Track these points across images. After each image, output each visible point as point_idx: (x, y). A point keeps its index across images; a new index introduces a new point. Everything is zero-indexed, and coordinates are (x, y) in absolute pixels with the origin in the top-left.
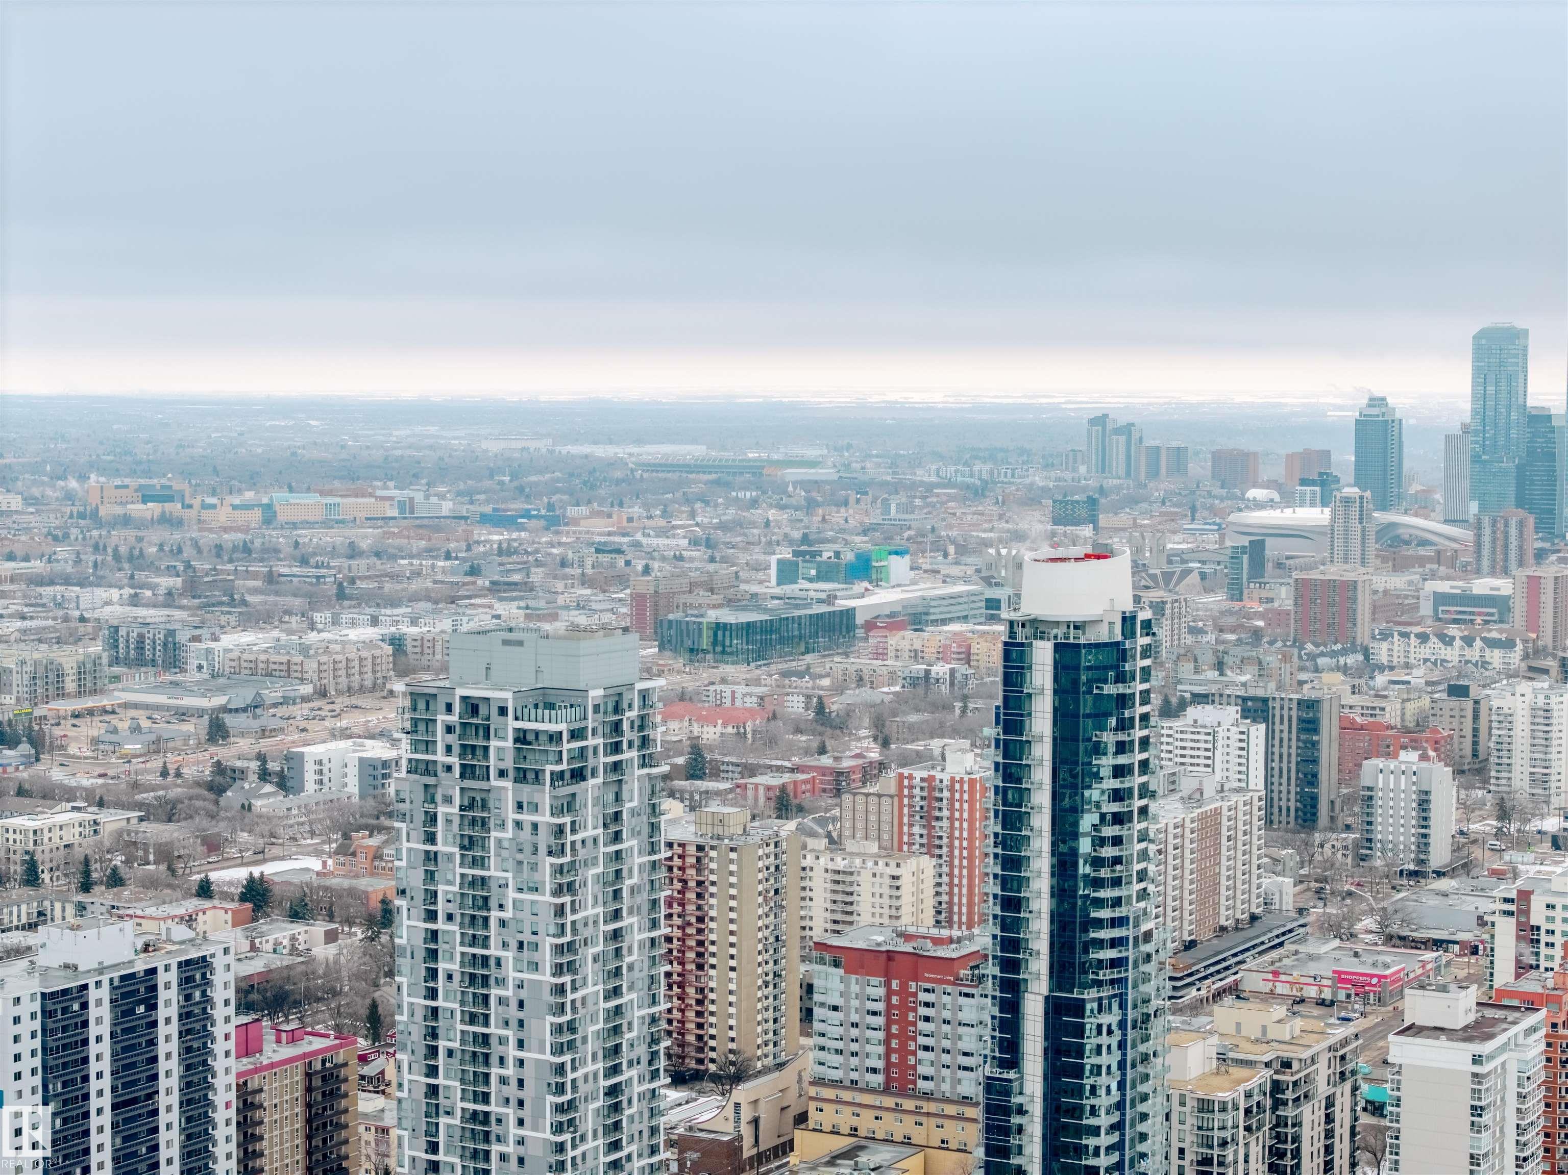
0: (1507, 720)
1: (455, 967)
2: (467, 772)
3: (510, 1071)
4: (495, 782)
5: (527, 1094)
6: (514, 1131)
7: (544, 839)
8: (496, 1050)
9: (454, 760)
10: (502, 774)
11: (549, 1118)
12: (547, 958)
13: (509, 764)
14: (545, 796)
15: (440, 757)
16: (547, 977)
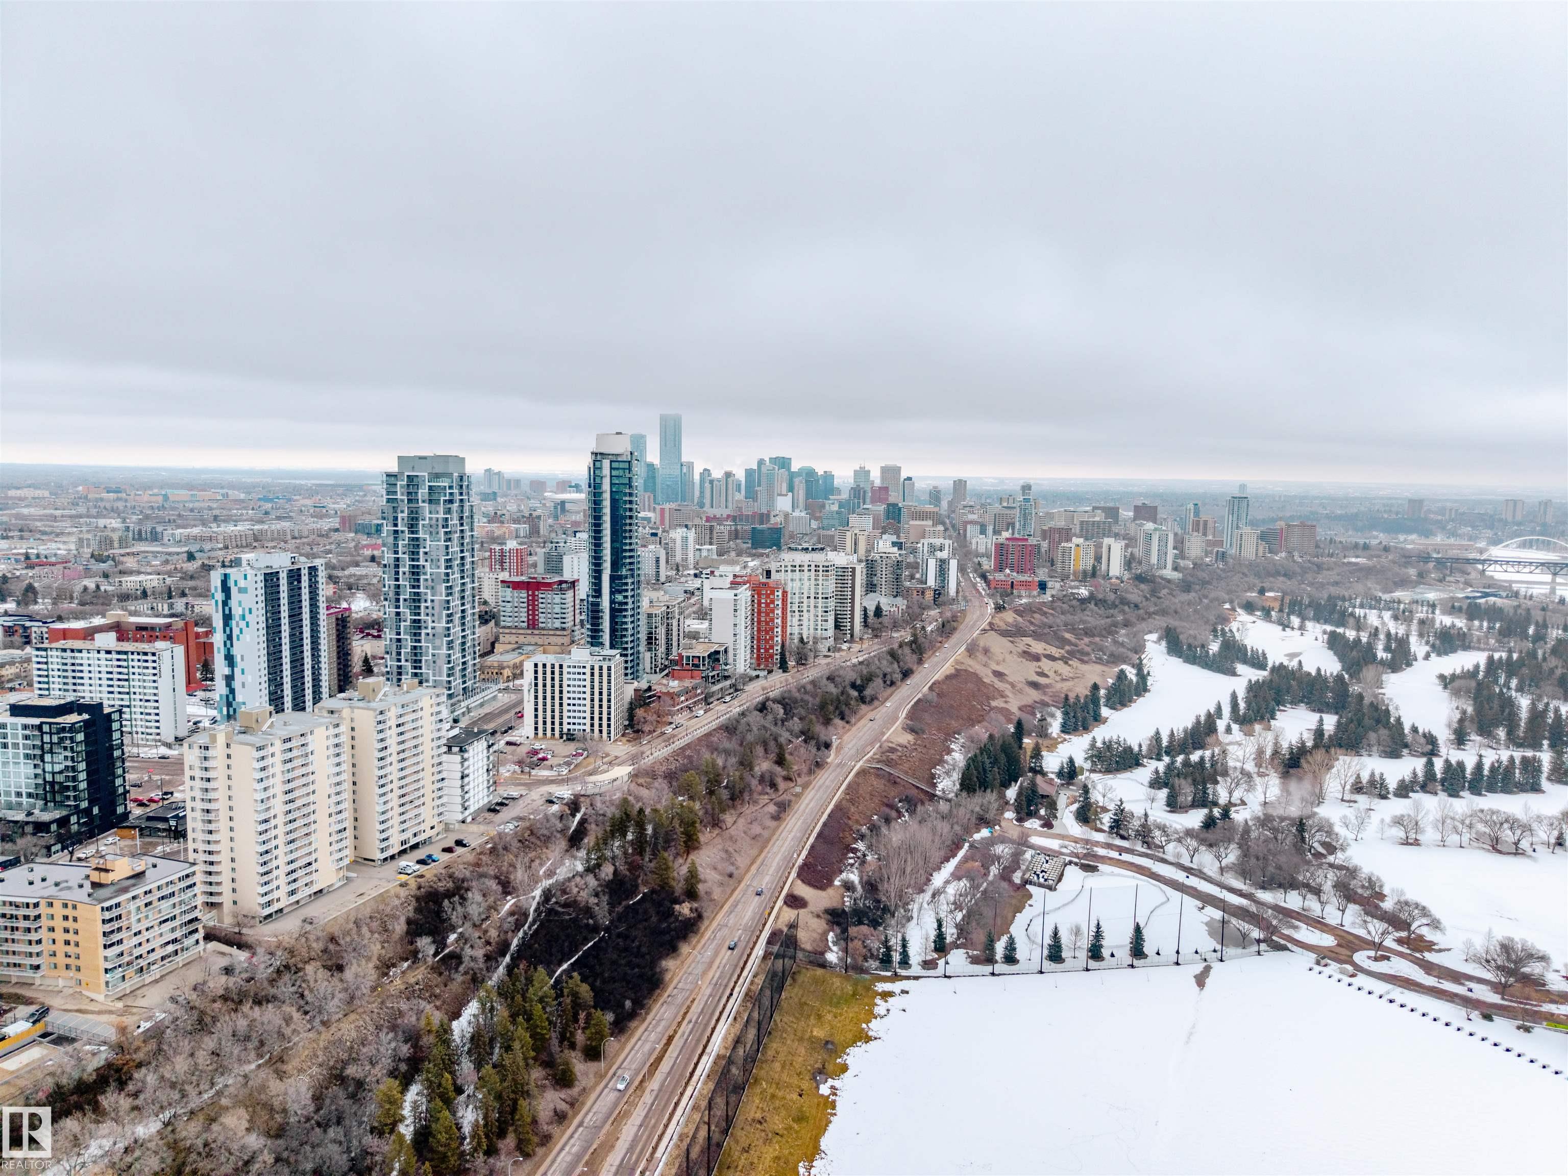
0: (674, 541)
1: (407, 569)
2: (410, 501)
3: (429, 604)
4: (421, 504)
5: (436, 612)
6: (430, 625)
7: (440, 523)
8: (423, 597)
9: (405, 498)
10: (424, 501)
11: (444, 619)
12: (443, 564)
13: (427, 497)
14: (441, 509)
15: (399, 496)
16: (443, 570)
